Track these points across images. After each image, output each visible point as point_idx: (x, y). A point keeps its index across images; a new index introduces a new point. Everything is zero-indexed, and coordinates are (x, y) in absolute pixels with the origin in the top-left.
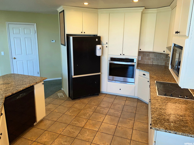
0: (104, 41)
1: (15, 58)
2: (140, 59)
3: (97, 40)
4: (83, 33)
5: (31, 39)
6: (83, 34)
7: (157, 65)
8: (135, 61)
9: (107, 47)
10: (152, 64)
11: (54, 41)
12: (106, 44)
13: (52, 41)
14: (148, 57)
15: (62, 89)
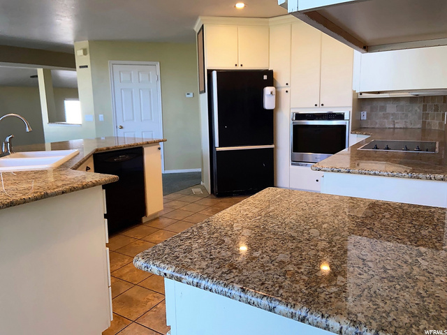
0: (281, 79)
1: (122, 128)
2: (365, 118)
3: (265, 77)
4: (240, 65)
5: (150, 92)
6: (239, 68)
7: (404, 128)
8: (346, 117)
9: (287, 92)
10: (392, 126)
11: (191, 95)
12: (285, 87)
13: (187, 96)
14: (381, 113)
15: (202, 183)
